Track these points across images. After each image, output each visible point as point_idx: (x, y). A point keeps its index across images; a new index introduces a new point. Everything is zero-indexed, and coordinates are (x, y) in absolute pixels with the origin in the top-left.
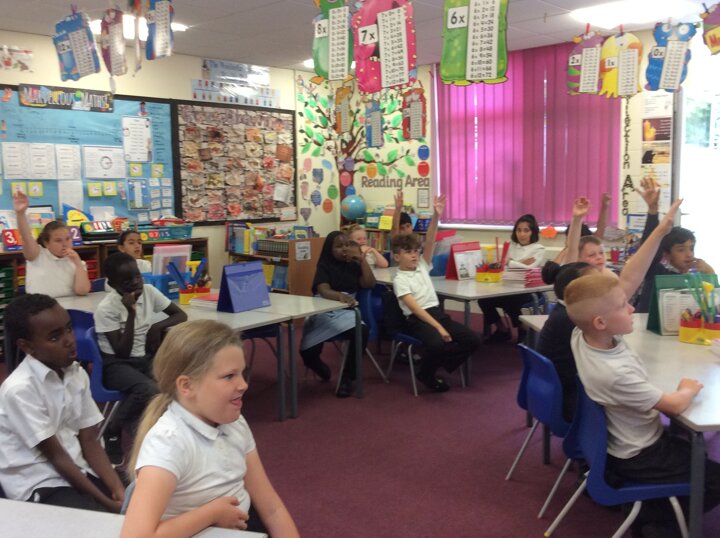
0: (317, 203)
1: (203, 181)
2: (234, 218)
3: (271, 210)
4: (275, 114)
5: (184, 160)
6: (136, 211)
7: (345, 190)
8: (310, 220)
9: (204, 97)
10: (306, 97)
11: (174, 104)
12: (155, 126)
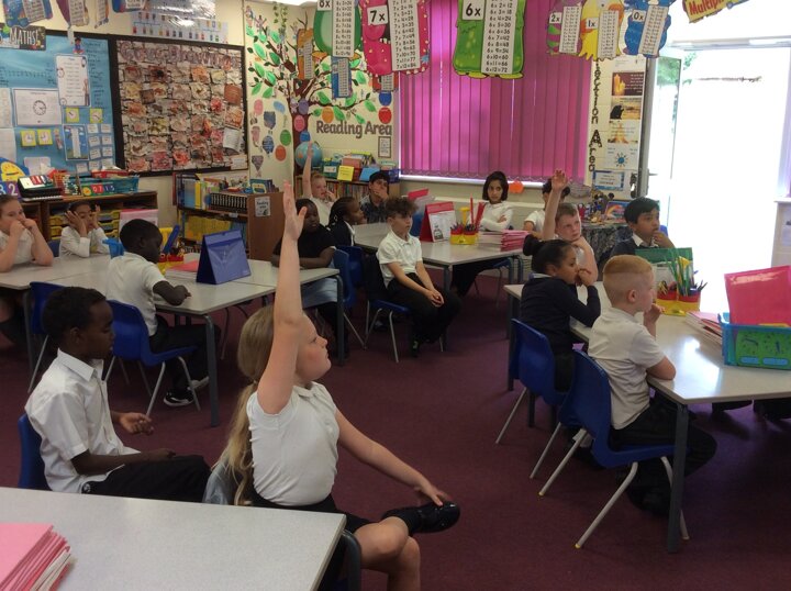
0: (269, 151)
1: (146, 126)
2: (182, 168)
3: (220, 158)
4: (223, 51)
5: (125, 103)
6: (74, 162)
7: (299, 136)
8: (261, 169)
9: (144, 32)
10: (255, 31)
11: (112, 40)
12: (91, 65)
